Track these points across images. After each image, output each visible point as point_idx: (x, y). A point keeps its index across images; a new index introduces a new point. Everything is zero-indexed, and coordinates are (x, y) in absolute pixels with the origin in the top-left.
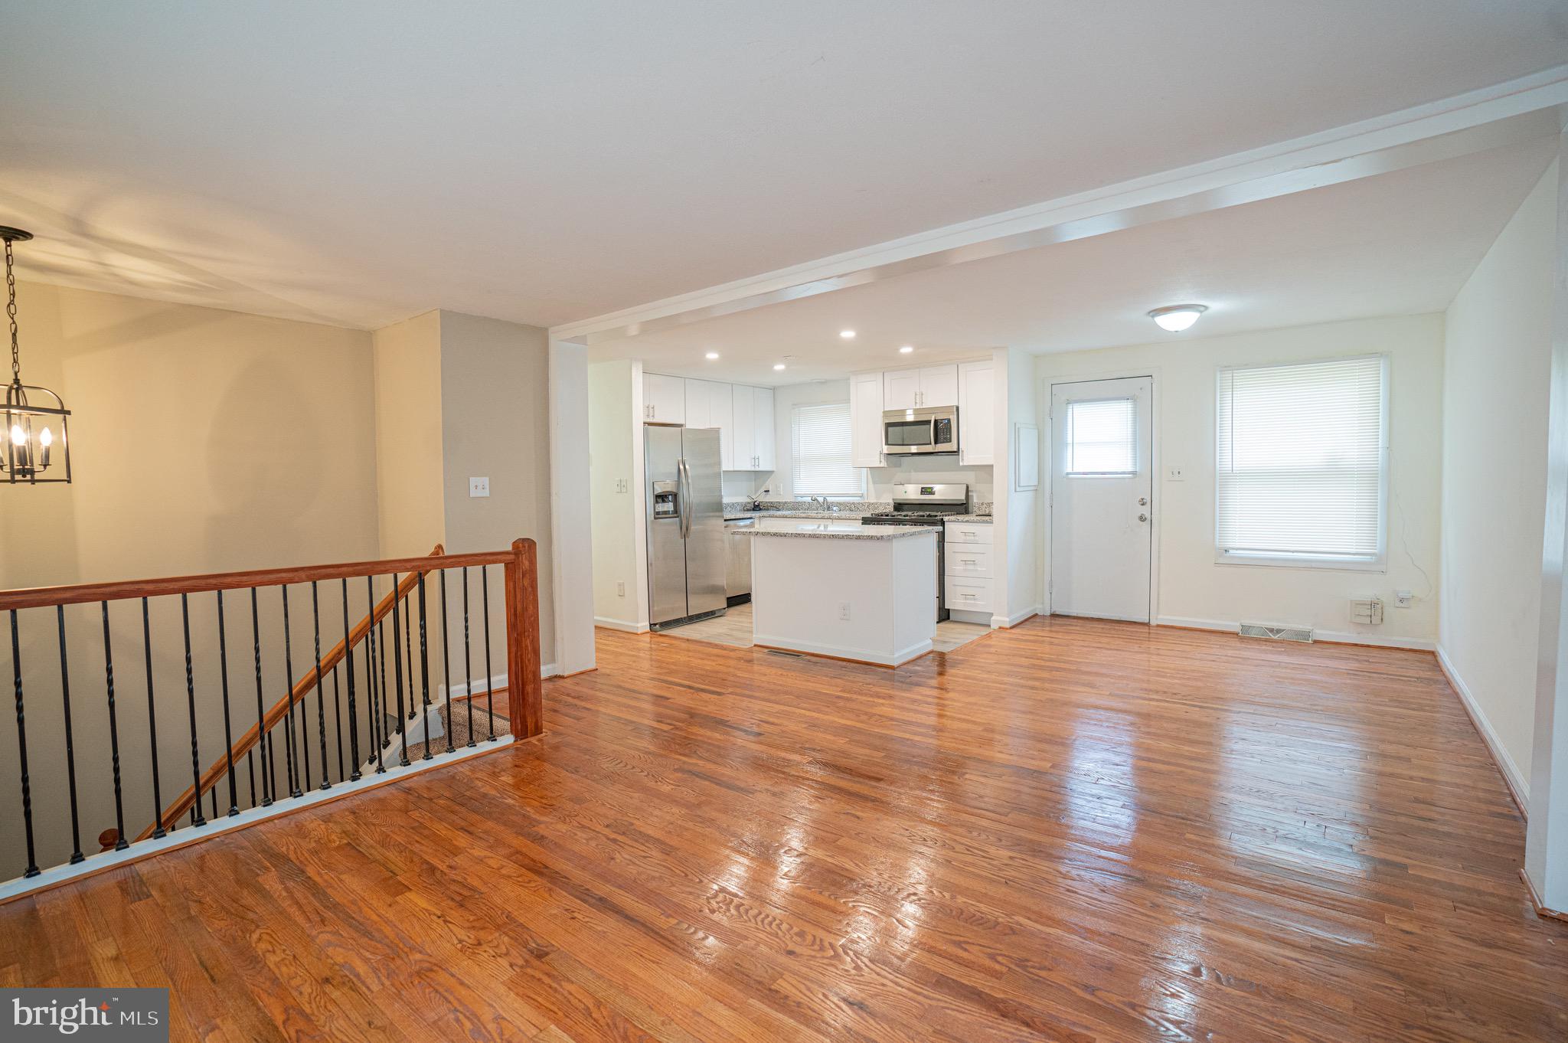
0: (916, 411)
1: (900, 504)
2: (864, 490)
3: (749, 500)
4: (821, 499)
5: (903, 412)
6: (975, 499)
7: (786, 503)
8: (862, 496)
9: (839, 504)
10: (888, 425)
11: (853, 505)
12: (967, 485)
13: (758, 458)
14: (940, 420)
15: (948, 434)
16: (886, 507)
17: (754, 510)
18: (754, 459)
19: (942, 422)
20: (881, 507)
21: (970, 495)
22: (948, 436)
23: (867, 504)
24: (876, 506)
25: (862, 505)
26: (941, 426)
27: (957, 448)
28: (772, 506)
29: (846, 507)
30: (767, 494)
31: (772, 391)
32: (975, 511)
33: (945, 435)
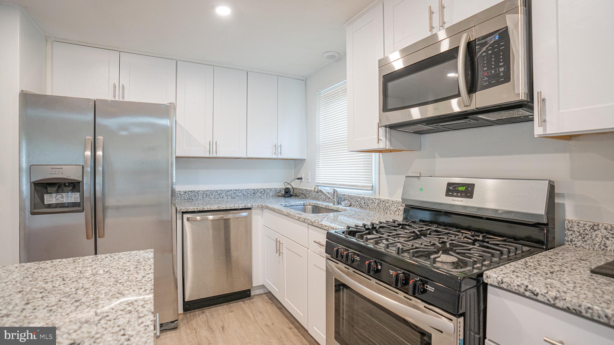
1: (413, 208)
2: (375, 182)
3: (282, 187)
6: (569, 214)
7: (311, 191)
8: (372, 190)
10: (387, 79)
11: (363, 200)
12: (550, 181)
13: (280, 146)
14: (479, 39)
15: (501, 64)
16: (399, 208)
17: (284, 196)
18: (275, 146)
19: (486, 43)
20: (393, 207)
21: (557, 203)
22: (502, 69)
23: (377, 201)
24: (387, 205)
25: (372, 201)
26: (484, 52)
27: (526, 92)
28: (302, 194)
29: (356, 201)
30: (301, 182)
31: (304, 82)
32: (571, 241)
33: (493, 68)
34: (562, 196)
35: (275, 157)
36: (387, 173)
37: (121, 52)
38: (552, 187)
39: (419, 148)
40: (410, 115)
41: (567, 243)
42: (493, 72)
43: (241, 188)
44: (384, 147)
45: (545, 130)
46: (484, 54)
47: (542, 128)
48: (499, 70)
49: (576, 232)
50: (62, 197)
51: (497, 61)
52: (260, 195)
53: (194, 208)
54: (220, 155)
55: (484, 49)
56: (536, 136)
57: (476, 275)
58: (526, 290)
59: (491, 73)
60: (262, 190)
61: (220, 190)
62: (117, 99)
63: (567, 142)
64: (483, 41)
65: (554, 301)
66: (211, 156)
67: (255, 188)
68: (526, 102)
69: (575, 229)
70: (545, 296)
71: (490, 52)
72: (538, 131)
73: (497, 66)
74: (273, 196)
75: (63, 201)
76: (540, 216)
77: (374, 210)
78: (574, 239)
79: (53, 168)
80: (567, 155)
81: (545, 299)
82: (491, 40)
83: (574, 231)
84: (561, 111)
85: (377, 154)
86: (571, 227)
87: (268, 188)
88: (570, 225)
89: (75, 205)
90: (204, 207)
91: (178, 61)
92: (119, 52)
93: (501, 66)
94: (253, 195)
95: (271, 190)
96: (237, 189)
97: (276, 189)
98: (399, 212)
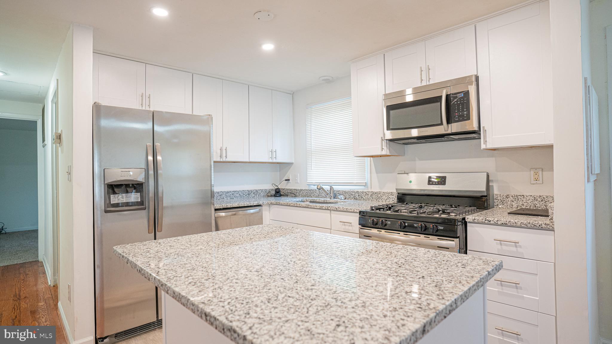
0: (416, 91)
1: (404, 194)
2: (367, 179)
3: (272, 188)
4: (327, 188)
5: (402, 94)
6: (496, 191)
7: (301, 190)
8: (366, 185)
9: (344, 193)
10: (390, 108)
11: (357, 194)
12: (487, 173)
13: (275, 152)
14: (453, 94)
15: (465, 110)
16: (389, 196)
17: (275, 196)
18: (271, 151)
19: (456, 97)
20: (384, 197)
21: (491, 185)
22: (465, 113)
23: (370, 193)
24: (379, 195)
25: (365, 194)
26: (455, 102)
27: (478, 126)
28: (291, 193)
29: (351, 195)
30: (288, 183)
31: (291, 95)
32: (497, 205)
33: (461, 112)
34: (492, 181)
35: (270, 161)
36: (377, 172)
37: (146, 64)
38: (488, 176)
39: (404, 154)
40: (411, 134)
41: (495, 207)
42: (461, 113)
43: (238, 190)
44: (386, 153)
45: (486, 146)
46: (456, 103)
47: (485, 145)
48: (464, 113)
49: (499, 200)
50: (123, 198)
51: (463, 108)
52: (253, 195)
53: (220, 205)
54: (229, 159)
55: (455, 100)
56: (482, 149)
57: (462, 219)
58: (485, 220)
59: (460, 114)
60: (255, 191)
61: (220, 192)
62: (144, 108)
63: (494, 151)
64: (455, 96)
65: (497, 222)
66: (222, 160)
67: (249, 189)
68: (477, 131)
69: (499, 198)
70: (493, 221)
71: (459, 102)
72: (483, 146)
73: (463, 111)
74: (264, 196)
75: (123, 201)
76: (483, 191)
77: (368, 200)
78: (499, 204)
79: (122, 171)
80: (494, 158)
81: (494, 222)
82: (460, 96)
83: (498, 200)
84: (493, 137)
85: (369, 158)
86: (497, 198)
87: (260, 189)
88: (496, 197)
89: (137, 204)
90: (227, 205)
91: (194, 74)
92: (145, 64)
93: (465, 111)
94: (248, 195)
95: (262, 190)
96: (235, 190)
97: (266, 190)
98: (390, 199)
